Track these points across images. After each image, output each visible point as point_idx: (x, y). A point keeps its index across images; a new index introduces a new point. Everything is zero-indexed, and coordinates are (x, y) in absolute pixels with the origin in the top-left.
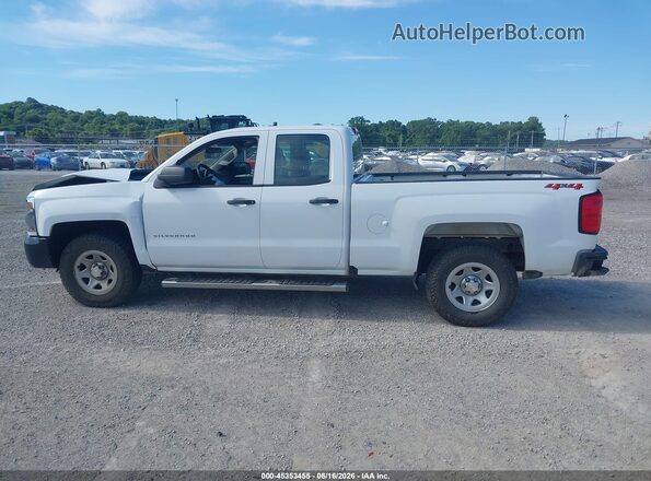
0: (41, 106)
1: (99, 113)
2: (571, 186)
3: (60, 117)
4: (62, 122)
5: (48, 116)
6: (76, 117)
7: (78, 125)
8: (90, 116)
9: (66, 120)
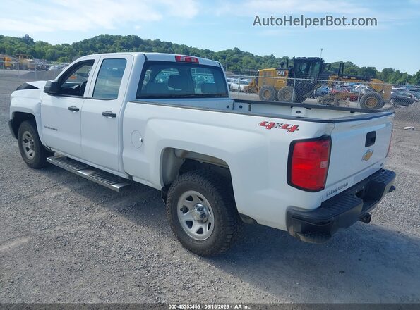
0: (241, 52)
1: (272, 57)
2: (286, 127)
3: (249, 59)
4: (250, 62)
5: (243, 58)
6: (258, 59)
7: (258, 64)
8: (267, 58)
9: (252, 61)
